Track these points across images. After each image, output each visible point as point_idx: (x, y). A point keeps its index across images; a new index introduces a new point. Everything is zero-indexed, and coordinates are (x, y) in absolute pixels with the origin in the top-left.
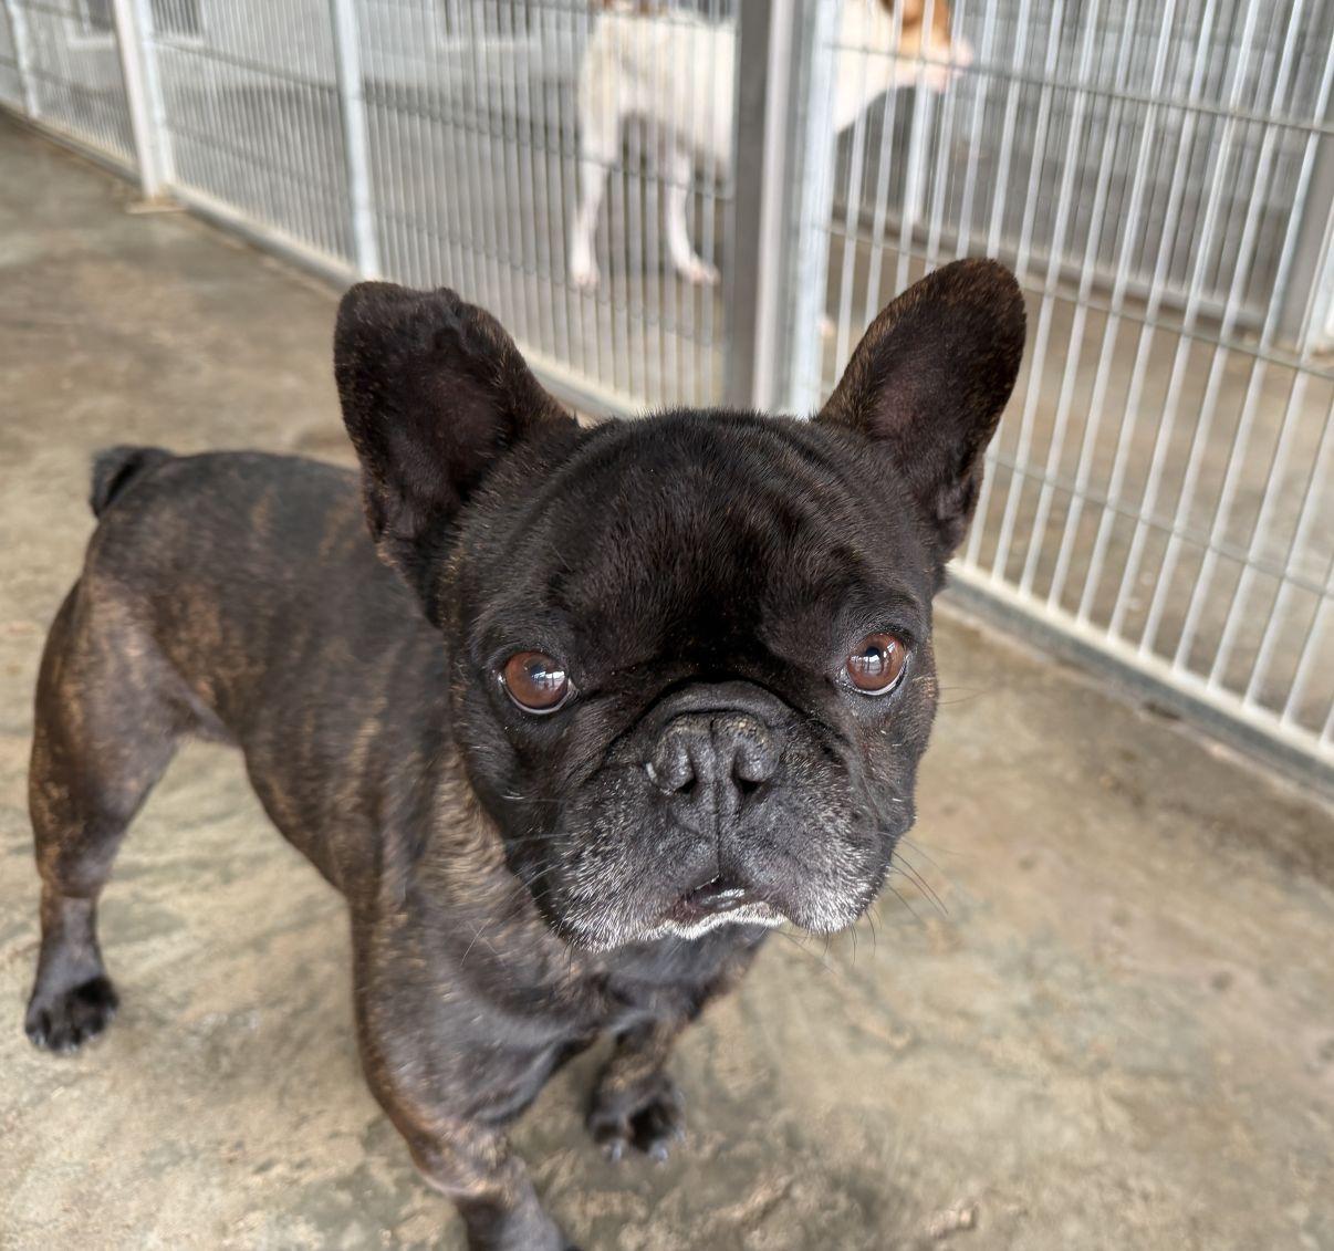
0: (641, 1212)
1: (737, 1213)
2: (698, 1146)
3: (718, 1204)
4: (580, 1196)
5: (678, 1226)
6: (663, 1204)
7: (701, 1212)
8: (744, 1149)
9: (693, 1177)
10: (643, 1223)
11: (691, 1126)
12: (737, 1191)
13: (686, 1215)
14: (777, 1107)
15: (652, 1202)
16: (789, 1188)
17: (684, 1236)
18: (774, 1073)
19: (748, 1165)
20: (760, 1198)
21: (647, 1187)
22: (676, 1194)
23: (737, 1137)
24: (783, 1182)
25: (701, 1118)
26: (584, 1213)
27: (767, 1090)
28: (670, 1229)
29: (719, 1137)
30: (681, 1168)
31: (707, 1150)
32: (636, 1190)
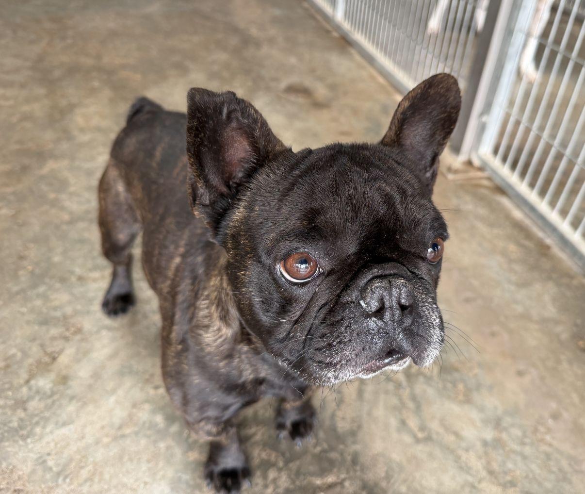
0: (281, 464)
1: (318, 482)
2: (315, 446)
3: (312, 474)
4: (261, 447)
5: (293, 476)
6: (291, 465)
7: (304, 475)
8: (333, 455)
9: (308, 458)
10: (280, 470)
11: (316, 436)
12: (323, 472)
13: (298, 473)
14: (354, 443)
15: (287, 462)
16: (344, 480)
17: (293, 482)
18: (360, 427)
19: (332, 463)
20: (330, 479)
21: (288, 455)
22: (297, 463)
23: (332, 449)
24: (343, 476)
25: (321, 434)
26: (259, 455)
27: (353, 433)
28: (289, 476)
29: (325, 446)
30: (305, 452)
31: (318, 449)
32: (283, 454)
